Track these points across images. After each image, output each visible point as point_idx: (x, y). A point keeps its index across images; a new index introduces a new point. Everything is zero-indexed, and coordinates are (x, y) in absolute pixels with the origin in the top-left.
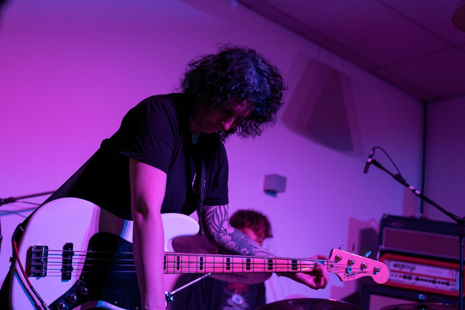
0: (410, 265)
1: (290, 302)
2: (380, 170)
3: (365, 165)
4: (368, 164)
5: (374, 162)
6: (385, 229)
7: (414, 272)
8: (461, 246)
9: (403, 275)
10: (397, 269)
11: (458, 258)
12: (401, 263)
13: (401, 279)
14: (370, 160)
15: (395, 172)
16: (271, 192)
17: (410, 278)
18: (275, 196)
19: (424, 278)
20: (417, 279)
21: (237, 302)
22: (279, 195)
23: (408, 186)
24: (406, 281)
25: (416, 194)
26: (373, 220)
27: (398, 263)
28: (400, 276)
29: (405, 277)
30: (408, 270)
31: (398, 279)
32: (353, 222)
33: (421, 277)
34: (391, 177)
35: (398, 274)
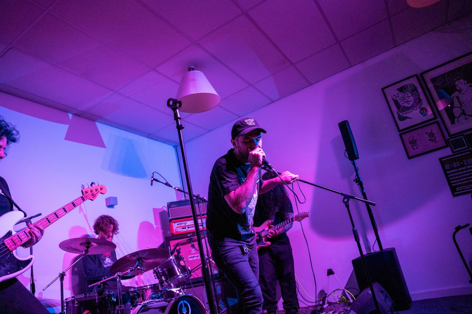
0: (184, 222)
1: (128, 256)
2: (158, 182)
3: (151, 181)
4: (152, 181)
5: (154, 179)
6: (169, 209)
7: (186, 225)
8: (199, 207)
9: (182, 228)
10: (179, 226)
11: (199, 214)
12: (180, 223)
13: (182, 230)
14: (152, 179)
15: (165, 182)
16: (110, 206)
17: (185, 228)
18: (113, 208)
19: (191, 226)
20: (188, 228)
21: (109, 262)
22: (115, 207)
23: (172, 187)
24: (184, 230)
25: (176, 190)
26: (164, 206)
27: (178, 223)
28: (181, 229)
29: (183, 228)
30: (184, 225)
31: (180, 230)
32: (155, 210)
33: (190, 226)
34: (164, 184)
35: (180, 228)
